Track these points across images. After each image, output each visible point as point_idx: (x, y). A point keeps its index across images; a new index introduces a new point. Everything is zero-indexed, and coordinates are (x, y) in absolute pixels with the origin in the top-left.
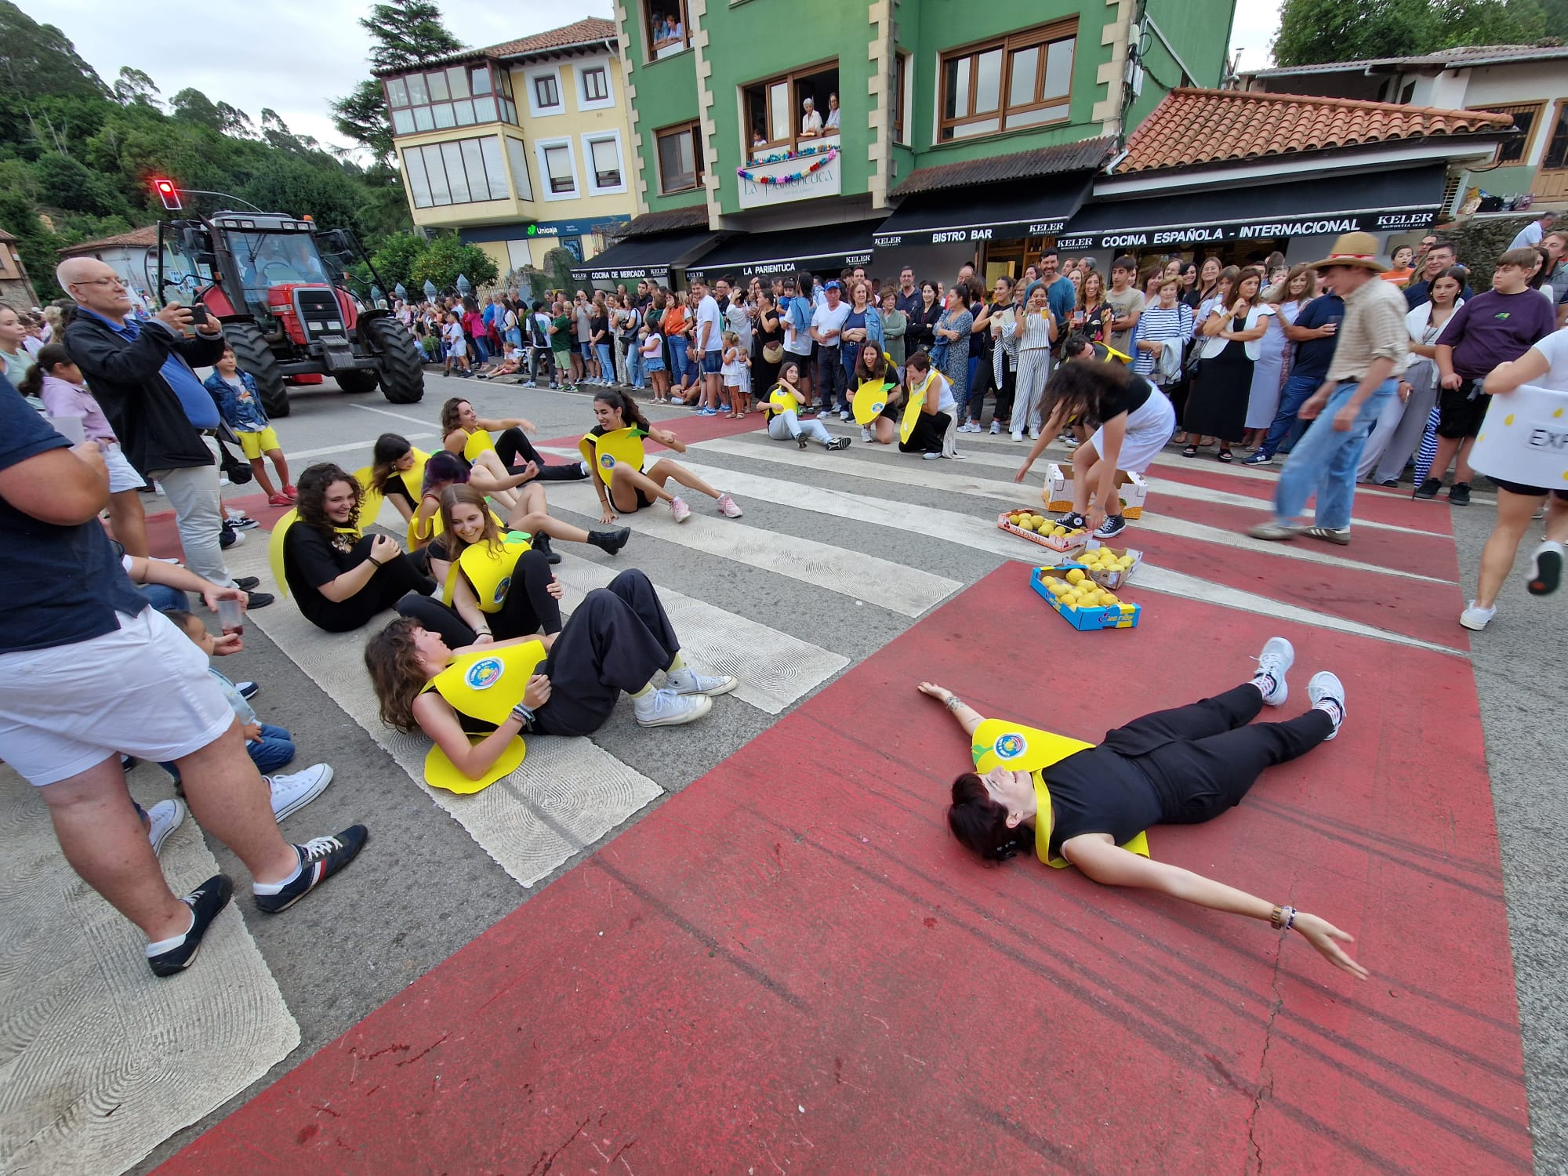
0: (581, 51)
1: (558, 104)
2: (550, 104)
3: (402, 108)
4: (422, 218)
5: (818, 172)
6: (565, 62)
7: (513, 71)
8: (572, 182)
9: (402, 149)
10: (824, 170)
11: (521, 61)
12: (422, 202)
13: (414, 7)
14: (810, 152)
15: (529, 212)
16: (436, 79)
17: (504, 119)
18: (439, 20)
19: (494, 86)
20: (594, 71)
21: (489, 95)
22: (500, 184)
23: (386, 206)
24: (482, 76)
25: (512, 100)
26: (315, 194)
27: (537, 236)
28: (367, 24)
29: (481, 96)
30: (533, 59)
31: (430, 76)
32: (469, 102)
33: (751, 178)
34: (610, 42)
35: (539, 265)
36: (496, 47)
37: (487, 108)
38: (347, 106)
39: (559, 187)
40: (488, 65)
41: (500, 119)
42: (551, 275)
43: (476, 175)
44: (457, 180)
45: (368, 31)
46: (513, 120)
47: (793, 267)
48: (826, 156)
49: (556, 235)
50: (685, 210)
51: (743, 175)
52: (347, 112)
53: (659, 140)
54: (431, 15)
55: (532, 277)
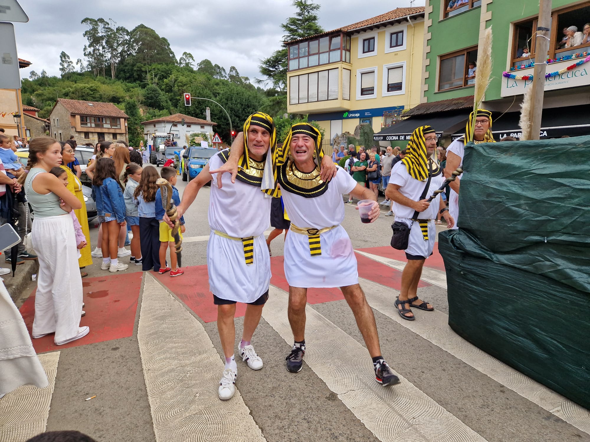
0: (392, 23)
1: (373, 51)
2: (369, 51)
3: (295, 59)
4: (291, 109)
5: (574, 71)
6: (382, 30)
7: (352, 37)
8: (373, 90)
9: (290, 77)
10: (581, 69)
11: (358, 32)
12: (293, 102)
13: (307, 17)
14: (568, 58)
15: (347, 106)
16: (314, 44)
17: (343, 60)
18: (316, 21)
19: (341, 45)
20: (397, 33)
21: (339, 49)
22: (334, 92)
23: (274, 105)
24: (337, 41)
25: (349, 51)
26: (244, 100)
27: (348, 118)
28: (284, 26)
29: (334, 50)
30: (364, 30)
31: (311, 43)
32: (328, 53)
33: (514, 77)
34: (411, 18)
35: (352, 132)
36: (346, 27)
37: (336, 55)
38: (268, 62)
39: (365, 93)
40: (342, 35)
41: (341, 60)
42: (358, 138)
43: (323, 88)
44: (313, 90)
45: (284, 29)
46: (348, 61)
47: (545, 133)
48: (584, 59)
49: (358, 117)
50: (453, 100)
51: (507, 76)
52: (267, 64)
53: (442, 62)
54: (313, 20)
55: (349, 138)
